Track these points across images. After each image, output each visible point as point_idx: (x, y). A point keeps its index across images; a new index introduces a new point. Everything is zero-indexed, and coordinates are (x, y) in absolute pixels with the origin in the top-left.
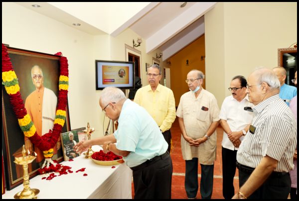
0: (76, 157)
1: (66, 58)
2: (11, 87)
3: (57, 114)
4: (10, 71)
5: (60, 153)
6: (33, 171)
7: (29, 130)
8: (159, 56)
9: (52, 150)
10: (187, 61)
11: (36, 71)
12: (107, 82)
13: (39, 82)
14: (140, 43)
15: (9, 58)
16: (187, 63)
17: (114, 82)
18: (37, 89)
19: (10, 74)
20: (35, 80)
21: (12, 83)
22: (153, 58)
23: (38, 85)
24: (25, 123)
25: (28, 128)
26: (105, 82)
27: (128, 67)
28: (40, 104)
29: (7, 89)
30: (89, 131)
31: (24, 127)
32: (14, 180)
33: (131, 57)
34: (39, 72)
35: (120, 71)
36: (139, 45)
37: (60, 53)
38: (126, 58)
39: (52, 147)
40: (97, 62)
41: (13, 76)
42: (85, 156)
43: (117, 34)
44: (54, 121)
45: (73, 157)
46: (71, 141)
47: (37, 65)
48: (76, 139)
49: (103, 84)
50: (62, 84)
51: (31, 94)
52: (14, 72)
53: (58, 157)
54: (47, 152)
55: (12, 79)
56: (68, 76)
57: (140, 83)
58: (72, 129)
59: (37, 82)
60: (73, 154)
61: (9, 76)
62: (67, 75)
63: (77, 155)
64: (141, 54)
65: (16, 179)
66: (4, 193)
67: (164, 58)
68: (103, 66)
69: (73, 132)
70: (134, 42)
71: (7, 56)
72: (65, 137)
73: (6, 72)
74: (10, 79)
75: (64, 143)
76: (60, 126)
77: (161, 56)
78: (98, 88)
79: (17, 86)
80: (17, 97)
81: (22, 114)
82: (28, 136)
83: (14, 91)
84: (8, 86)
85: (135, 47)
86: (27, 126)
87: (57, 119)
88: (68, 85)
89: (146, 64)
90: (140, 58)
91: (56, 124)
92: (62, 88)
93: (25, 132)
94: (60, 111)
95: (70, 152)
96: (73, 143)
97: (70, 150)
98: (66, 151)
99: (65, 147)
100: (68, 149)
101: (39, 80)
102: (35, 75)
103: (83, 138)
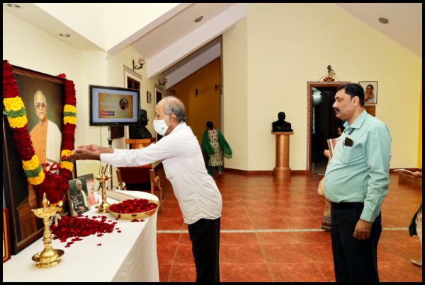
0: (85, 211)
1: (72, 82)
2: (18, 118)
3: (63, 155)
4: (17, 97)
5: (67, 208)
6: (38, 230)
7: (37, 175)
8: (163, 83)
9: (61, 204)
10: (197, 90)
11: (39, 98)
12: (104, 115)
13: (43, 113)
14: (142, 65)
15: (15, 81)
16: (197, 94)
18: (40, 121)
19: (17, 100)
20: (38, 110)
21: (18, 114)
22: (155, 86)
23: (41, 117)
24: (33, 166)
25: (35, 173)
26: (101, 114)
27: (132, 97)
28: (44, 142)
29: (10, 120)
30: (104, 177)
31: (31, 171)
32: (19, 241)
33: (130, 81)
34: (43, 100)
35: (121, 101)
36: (141, 67)
37: (64, 74)
38: (125, 84)
39: (61, 199)
40: (91, 88)
41: (20, 104)
42: (98, 210)
45: (81, 212)
46: (79, 192)
47: (40, 90)
48: (85, 188)
49: (99, 117)
50: (69, 115)
52: (20, 98)
53: (65, 213)
54: (56, 204)
55: (19, 108)
56: (75, 106)
57: (146, 117)
58: (78, 176)
59: (40, 113)
61: (13, 104)
62: (74, 103)
63: (87, 209)
64: (141, 79)
65: (21, 240)
66: (9, 258)
67: (168, 86)
68: (99, 94)
69: (81, 180)
70: (133, 63)
71: (13, 77)
72: (72, 186)
73: (11, 98)
74: (16, 107)
75: (71, 194)
76: (69, 171)
77: (165, 82)
78: (92, 124)
79: (25, 117)
80: (24, 132)
81: (29, 154)
82: (34, 184)
83: (21, 124)
84: (13, 117)
85: (135, 70)
86: (34, 170)
87: (64, 162)
88: (76, 118)
89: (147, 92)
90: (141, 84)
91: (62, 168)
92: (68, 122)
93: (32, 178)
94: (67, 152)
95: (78, 206)
96: (81, 193)
97: (79, 203)
98: (74, 204)
99: (73, 199)
100: (75, 202)
101: (42, 110)
102: (38, 103)
103: (91, 188)
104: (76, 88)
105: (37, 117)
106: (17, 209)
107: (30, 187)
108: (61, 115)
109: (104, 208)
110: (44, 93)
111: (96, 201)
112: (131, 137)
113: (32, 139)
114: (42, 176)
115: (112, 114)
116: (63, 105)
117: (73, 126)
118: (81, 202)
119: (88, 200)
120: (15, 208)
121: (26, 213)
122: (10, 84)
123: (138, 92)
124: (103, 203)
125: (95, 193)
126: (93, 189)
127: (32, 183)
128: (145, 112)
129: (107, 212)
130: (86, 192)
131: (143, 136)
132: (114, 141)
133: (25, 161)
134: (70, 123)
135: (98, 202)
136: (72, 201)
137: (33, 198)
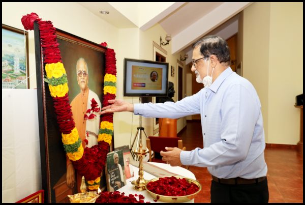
0: (121, 187)
1: (113, 50)
2: (58, 86)
3: (103, 127)
4: (59, 63)
5: (104, 184)
7: (76, 150)
8: (184, 59)
9: (98, 180)
11: (82, 65)
12: (136, 86)
13: (84, 82)
14: (168, 41)
17: (145, 86)
18: (81, 91)
19: (58, 66)
20: (80, 78)
21: (58, 82)
22: (178, 60)
23: (83, 86)
24: (72, 140)
25: (74, 148)
26: (134, 86)
27: (162, 69)
29: (51, 88)
30: (142, 152)
31: (70, 145)
33: (158, 56)
34: (85, 68)
35: (152, 73)
36: (168, 43)
37: (105, 43)
38: (153, 58)
39: (98, 175)
40: (126, 60)
41: (61, 70)
42: (134, 186)
43: (146, 28)
44: (97, 137)
45: (117, 188)
46: (116, 166)
47: (83, 57)
48: (122, 162)
49: (132, 89)
50: (109, 85)
51: (76, 97)
52: (62, 64)
54: (93, 182)
55: (60, 75)
56: (115, 75)
57: (173, 89)
59: (82, 81)
60: (118, 183)
61: (55, 70)
62: (114, 73)
63: (123, 184)
64: (166, 54)
67: (188, 62)
68: (133, 66)
70: (161, 40)
71: (55, 40)
72: (109, 159)
73: (53, 64)
74: (58, 74)
75: (108, 168)
77: (186, 58)
78: (126, 94)
79: (66, 85)
80: (65, 102)
81: (69, 127)
82: (72, 159)
83: (62, 93)
84: (54, 85)
85: (162, 46)
86: (73, 145)
87: (103, 134)
88: (116, 87)
89: (171, 67)
90: (166, 59)
91: (100, 141)
92: (108, 92)
93: (71, 153)
94: (107, 123)
95: (115, 181)
96: (118, 167)
97: (115, 178)
98: (111, 179)
99: (110, 174)
100: (112, 176)
101: (84, 79)
102: (80, 71)
103: (127, 160)
104: (117, 57)
105: (79, 86)
106: (54, 188)
107: (68, 162)
108: (102, 84)
109: (141, 186)
110: (86, 61)
113: (73, 110)
114: (81, 150)
115: (143, 85)
116: (104, 75)
117: (113, 96)
118: (118, 177)
119: (124, 174)
120: (52, 187)
121: (63, 192)
122: (52, 47)
123: (167, 65)
124: (139, 179)
125: (130, 165)
126: (128, 162)
127: (70, 158)
128: (172, 84)
129: (144, 189)
130: (123, 165)
133: (64, 134)
134: (110, 93)
135: (133, 176)
136: (109, 175)
137: (71, 174)
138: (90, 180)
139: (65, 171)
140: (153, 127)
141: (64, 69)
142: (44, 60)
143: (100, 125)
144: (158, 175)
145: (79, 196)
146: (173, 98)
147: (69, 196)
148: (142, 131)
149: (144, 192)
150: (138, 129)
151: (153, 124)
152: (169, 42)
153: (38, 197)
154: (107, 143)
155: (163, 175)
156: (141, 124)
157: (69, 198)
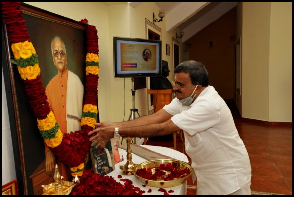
1: (94, 27)
2: (28, 68)
3: (85, 111)
4: (27, 42)
7: (53, 136)
8: (180, 36)
9: (82, 166)
10: (211, 43)
11: (58, 45)
12: (127, 67)
13: (62, 62)
14: (162, 17)
15: (24, 21)
16: (211, 46)
17: (136, 67)
18: (59, 72)
19: (27, 46)
20: (56, 58)
21: (29, 62)
22: (173, 38)
23: (61, 67)
24: (48, 126)
25: (52, 134)
26: (124, 66)
27: (156, 46)
28: (64, 96)
29: (21, 71)
31: (46, 131)
33: (151, 34)
36: (161, 20)
37: (85, 20)
38: (146, 36)
39: (82, 161)
40: (116, 39)
41: (31, 50)
42: (123, 171)
44: (80, 121)
45: (105, 173)
47: (59, 36)
48: (109, 147)
49: (122, 70)
50: (91, 65)
52: (31, 43)
54: (76, 168)
55: (30, 55)
56: (98, 54)
59: (59, 62)
61: (24, 50)
63: (111, 169)
64: (161, 32)
67: (184, 39)
70: (154, 16)
71: (21, 16)
73: (20, 43)
74: (26, 54)
75: (94, 153)
77: (182, 35)
78: (117, 75)
79: (37, 66)
80: (38, 85)
81: (45, 110)
82: (50, 146)
83: (32, 75)
84: (22, 67)
86: (50, 130)
87: (86, 118)
88: (99, 67)
89: (166, 45)
90: (161, 37)
91: (84, 125)
92: (90, 72)
93: (48, 139)
94: (89, 106)
95: (102, 166)
96: (105, 152)
97: (102, 163)
98: (97, 164)
99: (96, 159)
100: (99, 161)
101: (61, 59)
102: (56, 51)
103: (115, 144)
104: (98, 34)
106: (31, 177)
107: (46, 150)
108: (83, 65)
109: (130, 170)
110: (63, 39)
111: (121, 157)
112: (152, 88)
114: (60, 136)
116: (85, 54)
117: (96, 77)
118: (105, 162)
119: (112, 159)
120: (28, 177)
123: (160, 43)
124: (128, 163)
125: (118, 149)
126: (117, 146)
127: (48, 145)
128: (166, 63)
129: (132, 174)
131: (164, 86)
132: (137, 92)
133: (39, 119)
134: (92, 73)
135: (123, 160)
136: (95, 161)
137: (50, 162)
138: (73, 167)
139: (43, 158)
140: (149, 108)
141: (33, 48)
142: (9, 39)
143: (83, 108)
144: (149, 158)
145: (54, 186)
146: (167, 77)
147: (43, 186)
148: (136, 112)
149: (133, 176)
150: (131, 110)
151: (148, 105)
152: (163, 19)
153: (11, 188)
154: (90, 127)
155: (155, 158)
156: (134, 105)
157: (42, 188)
